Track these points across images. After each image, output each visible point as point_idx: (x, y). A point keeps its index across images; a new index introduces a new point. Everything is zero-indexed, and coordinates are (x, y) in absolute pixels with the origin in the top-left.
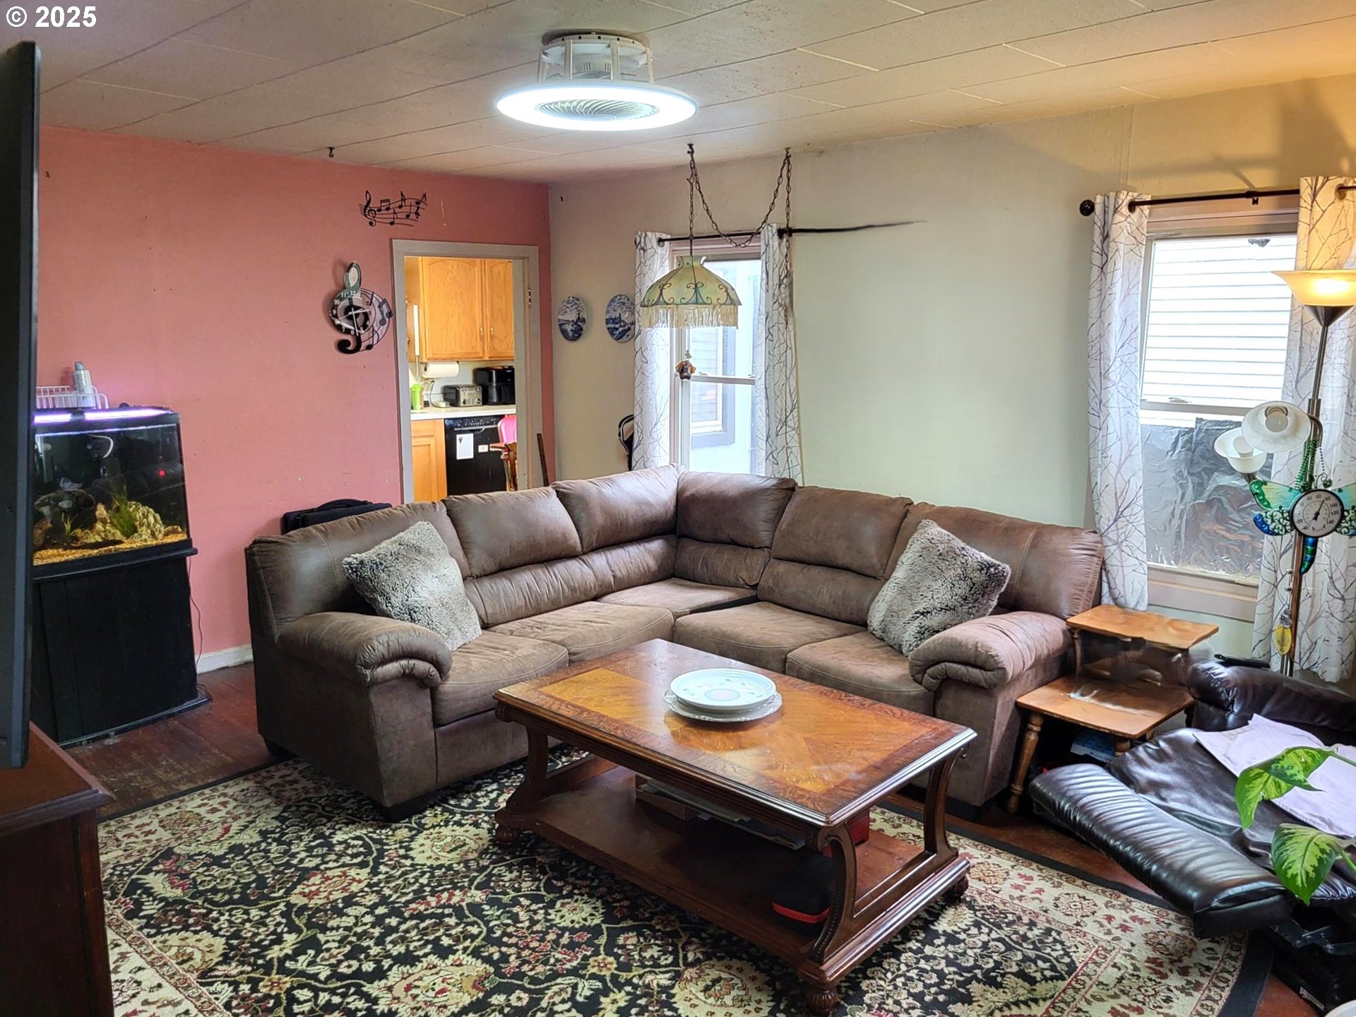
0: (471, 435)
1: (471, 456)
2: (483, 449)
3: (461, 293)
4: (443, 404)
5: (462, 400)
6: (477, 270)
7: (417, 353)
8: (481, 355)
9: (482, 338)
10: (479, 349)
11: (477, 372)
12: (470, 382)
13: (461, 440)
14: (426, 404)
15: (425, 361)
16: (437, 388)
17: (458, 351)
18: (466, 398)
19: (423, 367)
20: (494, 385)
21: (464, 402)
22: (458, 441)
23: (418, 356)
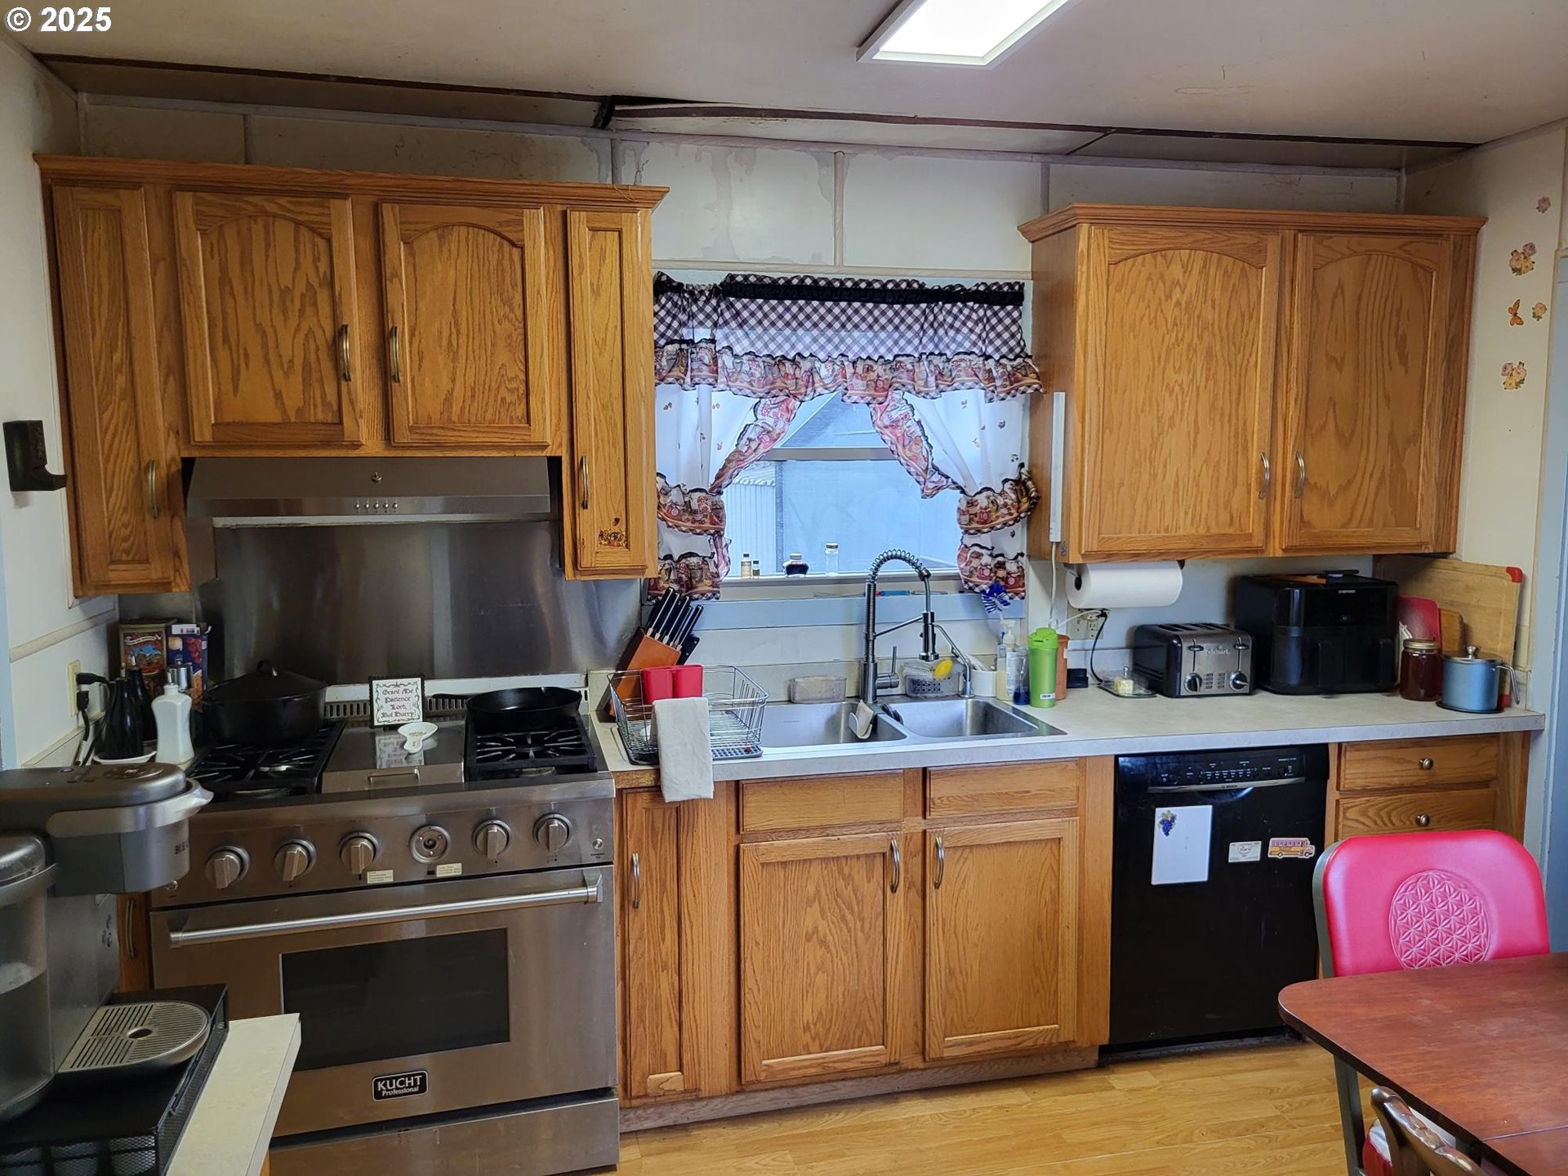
0: (1207, 811)
1: (1202, 875)
2: (1243, 852)
3: (1209, 353)
4: (1126, 686)
5: (1186, 677)
6: (1266, 279)
7: (1055, 536)
8: (1257, 542)
9: (1266, 489)
10: (1254, 526)
11: (1242, 590)
12: (1216, 616)
13: (1168, 825)
14: (1076, 679)
15: (1074, 558)
16: (1116, 633)
17: (1184, 528)
18: (1202, 670)
19: (1071, 578)
20: (1295, 632)
21: (1193, 684)
22: (1158, 830)
23: (1058, 544)
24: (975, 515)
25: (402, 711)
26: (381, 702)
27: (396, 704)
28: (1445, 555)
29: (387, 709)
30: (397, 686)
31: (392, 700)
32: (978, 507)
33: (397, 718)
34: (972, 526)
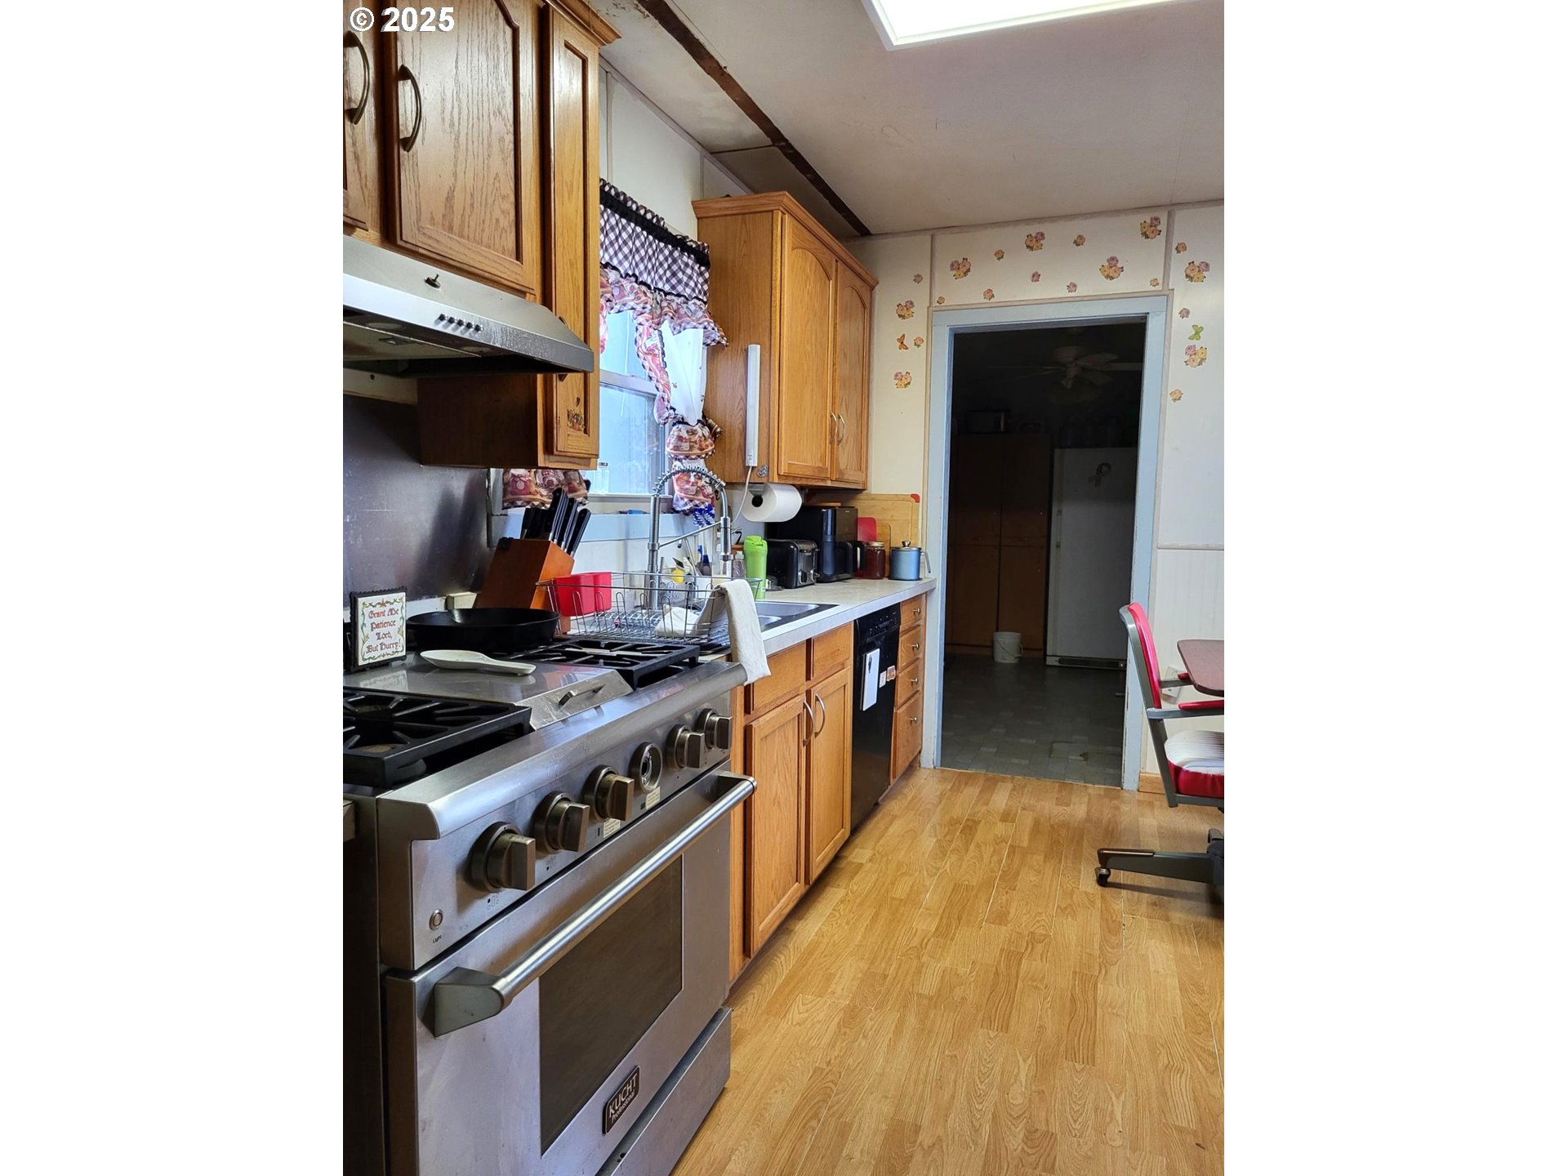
7: (753, 461)
10: (827, 462)
23: (753, 468)
24: (695, 442)
25: (387, 641)
26: (367, 630)
27: (382, 630)
28: (864, 490)
29: (373, 641)
30: (383, 604)
31: (378, 626)
32: (697, 436)
33: (384, 652)
34: (694, 452)
